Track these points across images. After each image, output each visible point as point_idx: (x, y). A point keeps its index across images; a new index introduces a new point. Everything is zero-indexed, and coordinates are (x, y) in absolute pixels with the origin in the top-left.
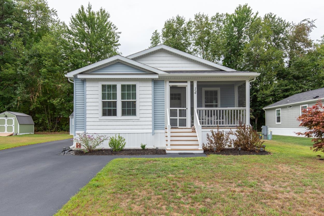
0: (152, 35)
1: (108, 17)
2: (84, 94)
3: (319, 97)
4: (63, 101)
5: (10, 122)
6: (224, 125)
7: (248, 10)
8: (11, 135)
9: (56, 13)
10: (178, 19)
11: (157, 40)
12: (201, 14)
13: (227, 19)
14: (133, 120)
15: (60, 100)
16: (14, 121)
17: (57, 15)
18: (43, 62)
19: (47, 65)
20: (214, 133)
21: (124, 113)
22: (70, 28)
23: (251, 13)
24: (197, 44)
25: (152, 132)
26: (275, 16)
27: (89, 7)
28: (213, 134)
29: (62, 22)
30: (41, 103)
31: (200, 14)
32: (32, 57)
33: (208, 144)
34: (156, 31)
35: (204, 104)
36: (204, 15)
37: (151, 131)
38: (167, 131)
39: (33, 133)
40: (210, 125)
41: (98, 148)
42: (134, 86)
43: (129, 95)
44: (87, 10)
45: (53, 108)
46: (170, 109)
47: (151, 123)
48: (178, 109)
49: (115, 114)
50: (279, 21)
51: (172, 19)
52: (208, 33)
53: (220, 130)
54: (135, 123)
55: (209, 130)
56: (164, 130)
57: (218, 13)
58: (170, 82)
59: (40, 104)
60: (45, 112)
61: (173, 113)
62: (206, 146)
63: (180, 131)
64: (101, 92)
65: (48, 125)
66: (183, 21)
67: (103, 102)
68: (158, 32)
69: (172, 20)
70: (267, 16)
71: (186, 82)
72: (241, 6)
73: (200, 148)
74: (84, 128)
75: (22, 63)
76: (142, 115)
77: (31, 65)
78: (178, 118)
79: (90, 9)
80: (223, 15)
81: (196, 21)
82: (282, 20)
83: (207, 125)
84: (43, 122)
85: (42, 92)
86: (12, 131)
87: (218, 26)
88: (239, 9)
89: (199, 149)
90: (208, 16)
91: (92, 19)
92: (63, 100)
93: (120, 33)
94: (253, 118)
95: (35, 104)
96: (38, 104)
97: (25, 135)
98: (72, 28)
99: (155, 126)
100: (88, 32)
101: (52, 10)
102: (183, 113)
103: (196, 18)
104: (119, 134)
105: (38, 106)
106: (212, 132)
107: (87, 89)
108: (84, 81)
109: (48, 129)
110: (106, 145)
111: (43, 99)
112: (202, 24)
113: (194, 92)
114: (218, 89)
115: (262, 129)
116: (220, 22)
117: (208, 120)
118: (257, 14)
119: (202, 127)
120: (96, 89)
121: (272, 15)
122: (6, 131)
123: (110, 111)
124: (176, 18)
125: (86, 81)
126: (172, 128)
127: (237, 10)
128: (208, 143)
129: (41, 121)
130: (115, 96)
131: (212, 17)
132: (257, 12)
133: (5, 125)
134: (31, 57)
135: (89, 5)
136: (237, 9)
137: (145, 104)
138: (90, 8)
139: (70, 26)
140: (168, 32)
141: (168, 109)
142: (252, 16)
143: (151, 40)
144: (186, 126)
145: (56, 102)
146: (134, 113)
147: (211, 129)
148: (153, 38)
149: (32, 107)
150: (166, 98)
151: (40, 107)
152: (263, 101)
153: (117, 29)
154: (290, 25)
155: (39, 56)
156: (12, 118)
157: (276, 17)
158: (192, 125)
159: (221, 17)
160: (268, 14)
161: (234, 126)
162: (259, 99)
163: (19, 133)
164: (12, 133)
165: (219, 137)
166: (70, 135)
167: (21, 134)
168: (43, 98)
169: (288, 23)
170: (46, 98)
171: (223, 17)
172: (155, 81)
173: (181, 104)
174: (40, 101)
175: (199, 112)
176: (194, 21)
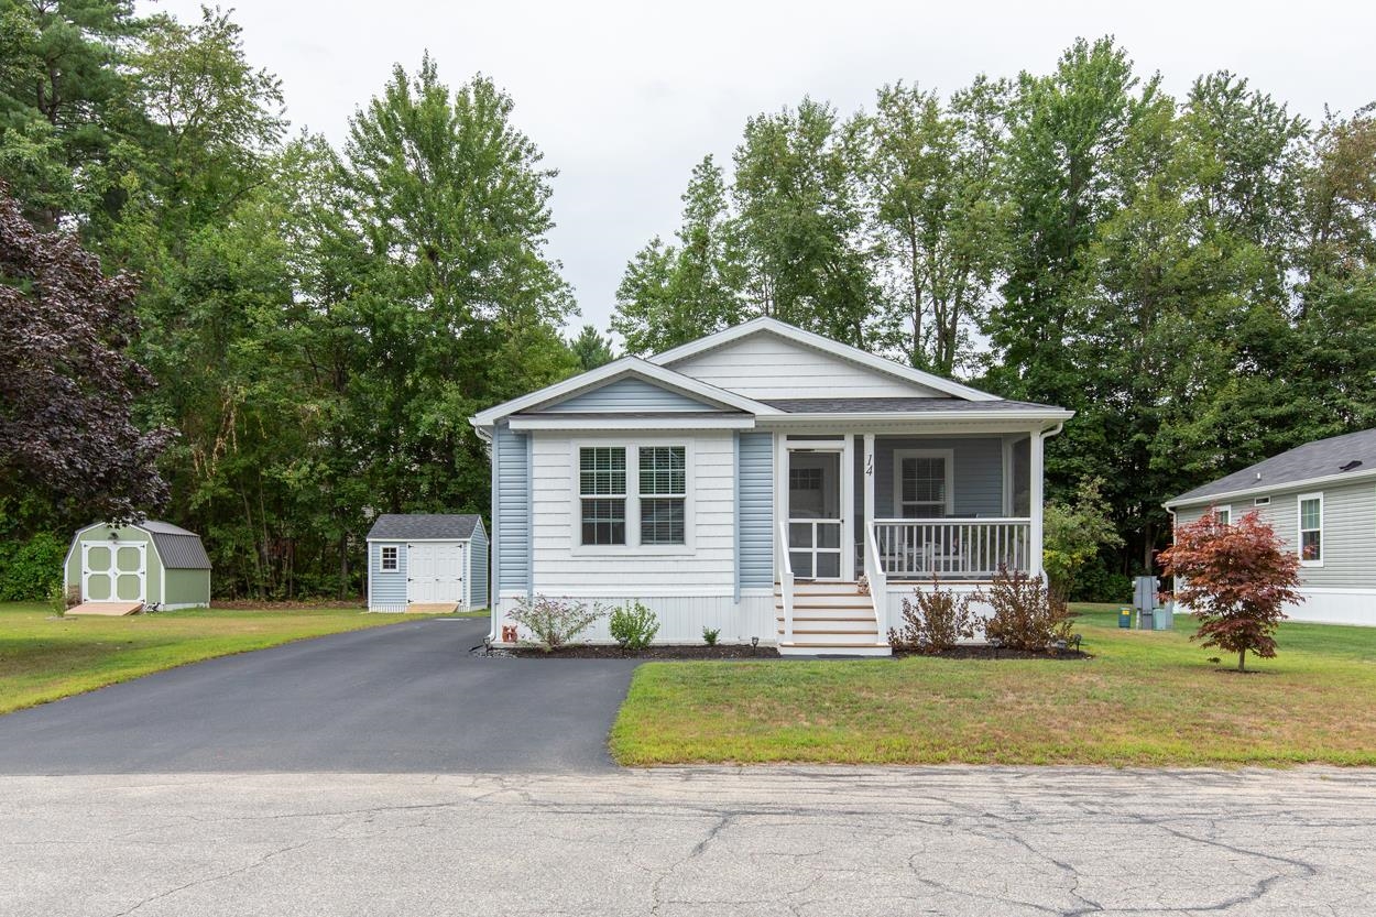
0: (692, 176)
1: (505, 110)
2: (525, 478)
3: (1360, 463)
4: (326, 470)
5: (129, 559)
6: (960, 573)
7: (1116, 65)
8: (136, 612)
9: (278, 88)
10: (807, 113)
11: (711, 200)
12: (908, 86)
13: (1023, 101)
14: (676, 558)
15: (312, 468)
16: (143, 553)
17: (280, 98)
18: (247, 311)
19: (263, 322)
20: (925, 597)
21: (647, 535)
22: (346, 163)
23: (1126, 78)
24: (890, 213)
25: (733, 594)
26: (1242, 85)
27: (426, 71)
28: (921, 600)
29: (316, 137)
30: (230, 479)
31: (902, 86)
32: (198, 288)
33: (905, 631)
34: (707, 160)
35: (898, 503)
36: (920, 94)
37: (730, 590)
38: (782, 590)
39: (208, 605)
40: (915, 573)
41: (576, 639)
42: (680, 451)
43: (662, 478)
44: (417, 85)
45: (281, 499)
46: (791, 524)
47: (730, 566)
48: (815, 522)
49: (619, 537)
50: (1260, 110)
51: (781, 116)
52: (938, 167)
53: (942, 588)
54: (683, 566)
55: (910, 588)
56: (772, 587)
57: (984, 79)
58: (790, 438)
59: (228, 486)
60: (246, 518)
61: (798, 535)
62: (899, 635)
63: (821, 590)
64: (579, 471)
65: (258, 570)
66: (830, 125)
67: (583, 500)
68: (715, 165)
69: (778, 119)
70: (1204, 83)
71: (841, 438)
72: (1087, 45)
73: (883, 640)
74: (526, 581)
75: (158, 317)
76: (702, 543)
77: (197, 322)
78: (815, 550)
79: (432, 78)
80: (1007, 86)
81: (883, 116)
82: (1271, 102)
83: (906, 573)
84: (235, 559)
85: (239, 433)
86: (139, 595)
87: (981, 133)
88: (1074, 59)
89: (879, 644)
90: (936, 96)
91: (438, 123)
92: (323, 466)
93: (552, 174)
94: (1116, 544)
95: (211, 484)
96: (221, 486)
97: (185, 610)
98: (355, 161)
99: (744, 577)
100: (418, 173)
101: (260, 76)
102: (830, 536)
103: (882, 105)
104: (637, 598)
105: (223, 491)
106: (919, 595)
107: (536, 461)
108: (525, 437)
109: (257, 587)
110: (600, 633)
111: (242, 462)
112: (908, 130)
113: (867, 468)
114: (948, 454)
115: (1134, 590)
116: (990, 116)
117: (910, 558)
118: (1156, 81)
119: (889, 578)
120: (563, 460)
121: (1227, 81)
122: (114, 597)
123: (603, 527)
124: (797, 115)
125: (531, 437)
126: (796, 582)
127: (1065, 63)
128: (906, 627)
129: (230, 554)
130: (620, 483)
131: (957, 96)
132: (1155, 76)
133: (109, 573)
134: (198, 290)
135: (425, 64)
136: (1069, 57)
137: (714, 507)
138: (429, 74)
139: (348, 153)
140: (760, 172)
141: (782, 523)
142: (1135, 94)
143: (683, 197)
144: (839, 576)
145: (297, 475)
146: (678, 536)
147: (915, 586)
148: (693, 190)
149: (198, 498)
150: (777, 488)
151: (231, 496)
152: (1175, 471)
153: (541, 156)
154: (1307, 128)
155: (229, 285)
156: (137, 544)
157: (1247, 89)
158: (859, 573)
159: (996, 93)
160: (1209, 79)
161: (989, 578)
162: (1155, 462)
163: (163, 602)
164: (136, 603)
165: (938, 609)
166: (370, 610)
167: (171, 608)
168: (243, 460)
169: (1295, 121)
170: (252, 459)
171: (1005, 94)
172: (742, 437)
173: (821, 504)
174: (227, 471)
175: (880, 531)
176: (875, 116)
